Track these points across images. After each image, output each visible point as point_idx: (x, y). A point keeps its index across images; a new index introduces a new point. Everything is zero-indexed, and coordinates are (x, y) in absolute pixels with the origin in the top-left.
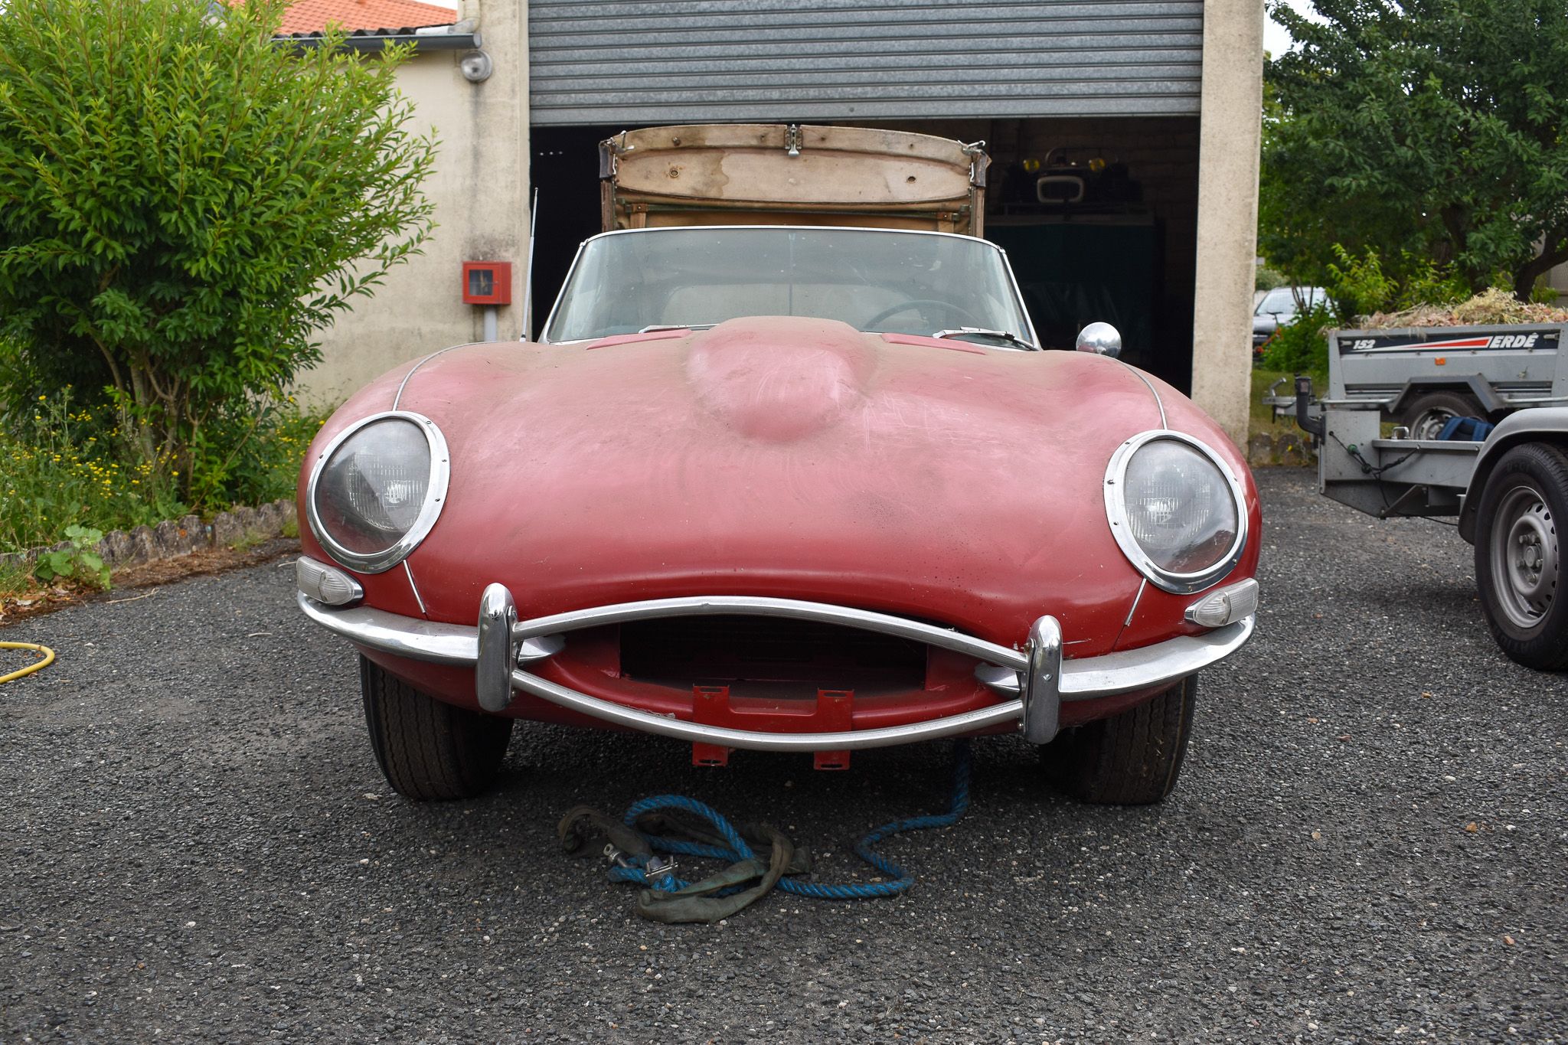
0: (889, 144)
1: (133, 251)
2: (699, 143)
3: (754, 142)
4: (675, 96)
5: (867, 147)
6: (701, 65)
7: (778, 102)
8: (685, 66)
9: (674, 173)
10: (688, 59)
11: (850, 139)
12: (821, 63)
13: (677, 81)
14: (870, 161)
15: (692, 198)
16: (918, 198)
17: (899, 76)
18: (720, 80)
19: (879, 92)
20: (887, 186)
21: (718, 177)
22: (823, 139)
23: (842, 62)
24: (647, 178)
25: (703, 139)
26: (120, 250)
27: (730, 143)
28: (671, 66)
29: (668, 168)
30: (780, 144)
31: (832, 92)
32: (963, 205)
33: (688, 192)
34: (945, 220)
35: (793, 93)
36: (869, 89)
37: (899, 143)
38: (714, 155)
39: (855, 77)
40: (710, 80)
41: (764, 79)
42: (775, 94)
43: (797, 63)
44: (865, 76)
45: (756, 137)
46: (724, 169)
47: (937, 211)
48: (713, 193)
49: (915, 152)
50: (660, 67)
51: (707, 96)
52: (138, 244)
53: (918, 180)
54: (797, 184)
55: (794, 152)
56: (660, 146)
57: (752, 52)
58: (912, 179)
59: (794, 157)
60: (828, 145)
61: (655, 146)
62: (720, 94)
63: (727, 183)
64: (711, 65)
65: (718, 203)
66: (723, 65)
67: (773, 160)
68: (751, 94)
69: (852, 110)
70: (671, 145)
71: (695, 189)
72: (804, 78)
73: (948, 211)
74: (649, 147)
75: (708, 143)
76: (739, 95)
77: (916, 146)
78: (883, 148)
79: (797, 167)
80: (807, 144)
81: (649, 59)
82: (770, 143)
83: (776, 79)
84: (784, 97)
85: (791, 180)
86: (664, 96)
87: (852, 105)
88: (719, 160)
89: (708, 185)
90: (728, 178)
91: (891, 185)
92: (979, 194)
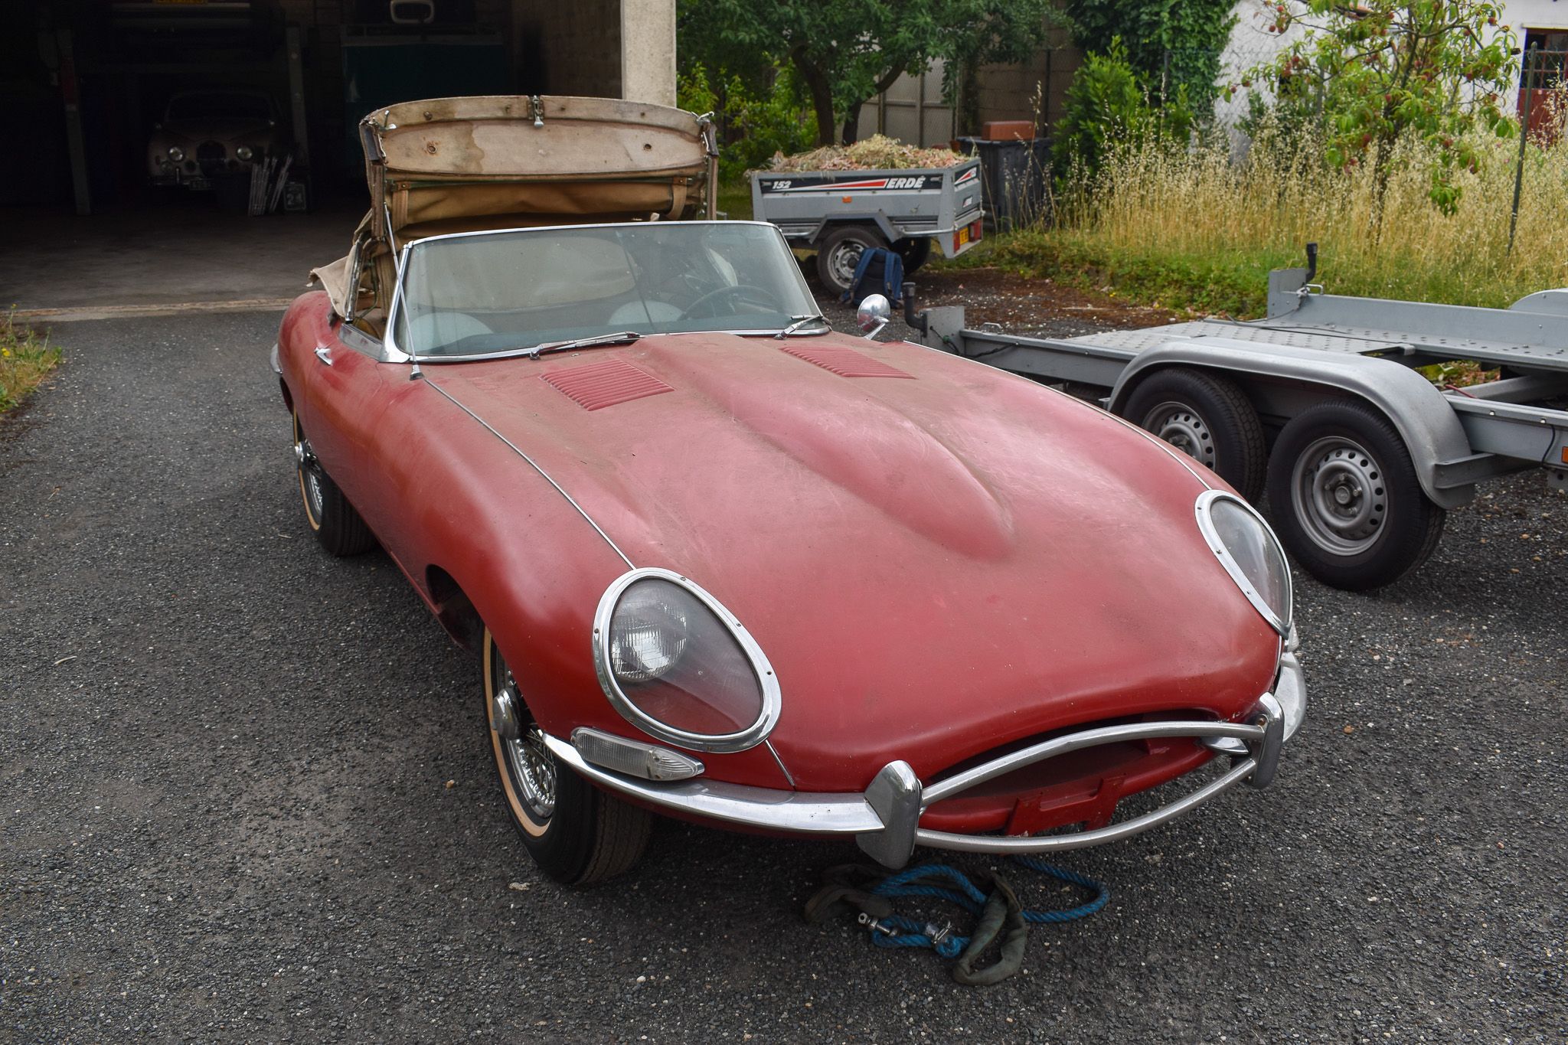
0: (622, 113)
2: (449, 116)
3: (500, 114)
5: (602, 116)
9: (431, 148)
11: (587, 109)
14: (607, 130)
15: (456, 175)
16: (657, 166)
20: (628, 155)
21: (473, 151)
22: (563, 109)
24: (408, 155)
25: (452, 113)
27: (478, 116)
29: (424, 144)
30: (524, 115)
32: (700, 171)
33: (450, 169)
34: (680, 184)
37: (631, 112)
38: (462, 128)
45: (501, 108)
46: (477, 142)
47: (674, 176)
48: (472, 168)
49: (646, 121)
53: (653, 148)
54: (547, 155)
55: (538, 122)
56: (413, 121)
58: (648, 147)
59: (539, 128)
60: (568, 114)
61: (409, 121)
63: (483, 157)
65: (481, 178)
67: (519, 131)
70: (423, 120)
71: (456, 165)
73: (683, 176)
74: (404, 123)
75: (457, 116)
77: (647, 114)
78: (618, 117)
79: (542, 137)
80: (548, 114)
82: (515, 114)
85: (541, 151)
88: (469, 133)
89: (468, 159)
90: (483, 152)
91: (631, 152)
92: (713, 161)
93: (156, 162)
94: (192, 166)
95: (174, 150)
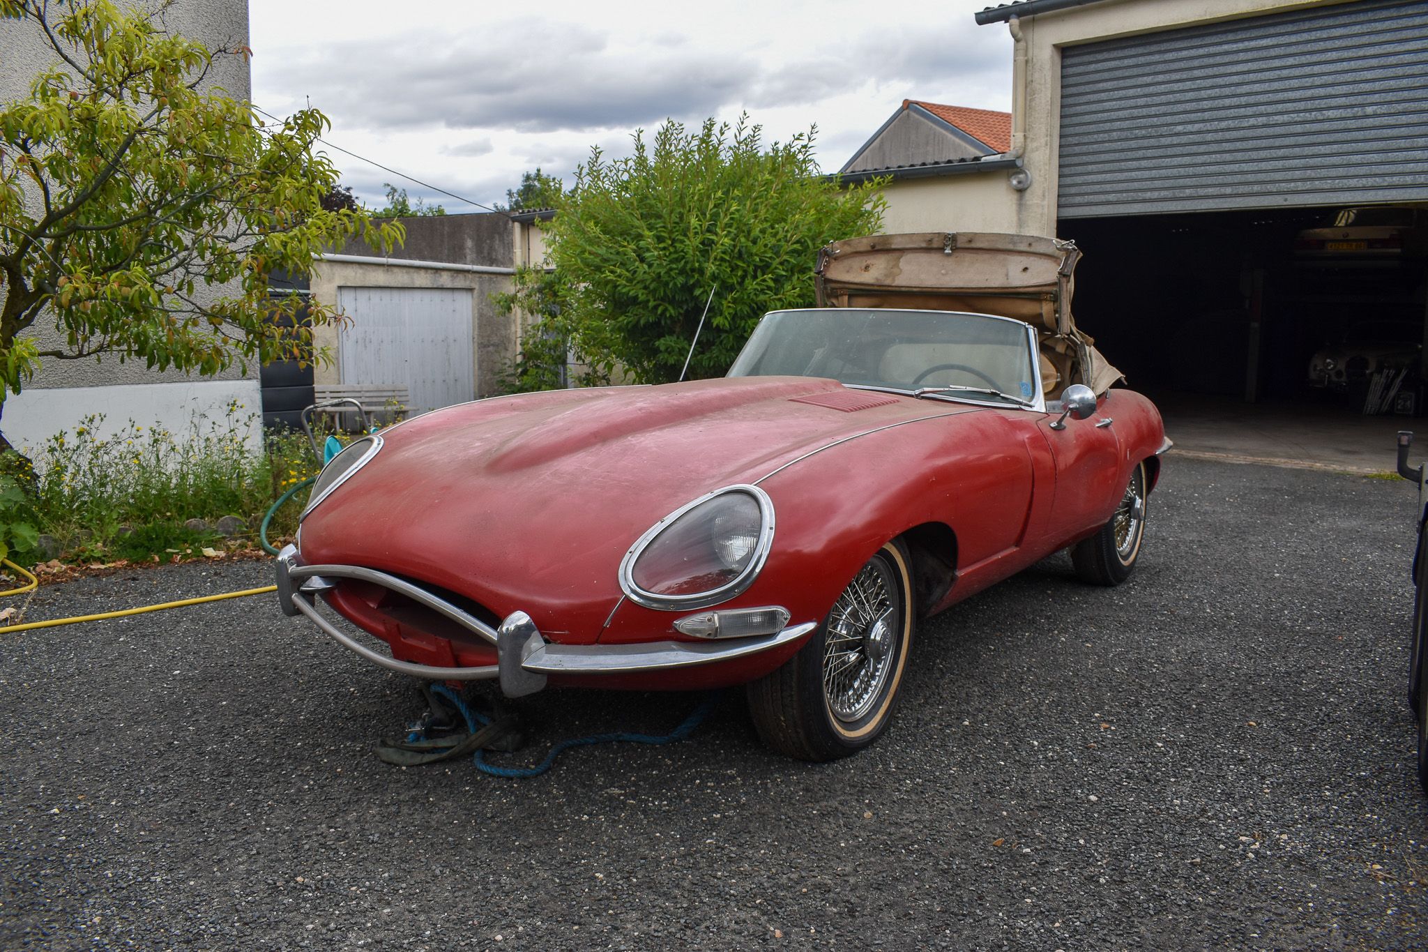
0: (1015, 244)
1: (682, 311)
2: (888, 247)
3: (924, 245)
4: (1155, 195)
5: (999, 246)
6: (1175, 172)
7: (1230, 196)
8: (1163, 172)
9: (867, 268)
10: (1166, 167)
12: (1263, 165)
13: (1158, 184)
14: (1001, 257)
15: (872, 285)
16: (1025, 284)
17: (1324, 172)
18: (1188, 181)
19: (1308, 185)
20: (1007, 275)
21: (896, 270)
22: (970, 241)
23: (1280, 164)
24: (848, 271)
25: (891, 244)
26: (672, 311)
27: (908, 246)
28: (1154, 173)
29: (864, 264)
30: (941, 246)
31: (1270, 187)
32: (1055, 289)
33: (871, 281)
34: (1046, 300)
35: (1242, 189)
36: (1299, 183)
37: (1021, 242)
38: (896, 255)
39: (1289, 175)
40: (1181, 182)
41: (1221, 179)
42: (1228, 190)
43: (1245, 167)
44: (1298, 174)
45: (926, 241)
46: (901, 264)
47: (1039, 293)
48: (888, 282)
49: (1032, 249)
50: (1147, 174)
51: (1178, 193)
52: (685, 307)
53: (1030, 270)
54: (946, 274)
55: (948, 251)
56: (862, 249)
57: (1212, 160)
58: (1025, 269)
59: (948, 255)
60: (973, 245)
61: (858, 250)
62: (1188, 192)
63: (899, 274)
64: (1182, 171)
65: (890, 289)
66: (1191, 171)
67: (935, 257)
68: (1210, 191)
69: (1286, 200)
70: (869, 249)
71: (877, 279)
72: (1251, 178)
73: (1047, 293)
74: (851, 250)
75: (893, 247)
76: (1201, 192)
77: (1034, 244)
78: (1011, 247)
79: (950, 262)
80: (959, 245)
81: (1138, 169)
82: (935, 246)
83: (1229, 179)
84: (1235, 192)
85: (943, 272)
86: (1148, 195)
87: (1286, 196)
88: (899, 258)
89: (886, 276)
90: (901, 271)
91: (1010, 274)
92: (1064, 280)
93: (1315, 370)
94: (1339, 374)
95: (1328, 360)
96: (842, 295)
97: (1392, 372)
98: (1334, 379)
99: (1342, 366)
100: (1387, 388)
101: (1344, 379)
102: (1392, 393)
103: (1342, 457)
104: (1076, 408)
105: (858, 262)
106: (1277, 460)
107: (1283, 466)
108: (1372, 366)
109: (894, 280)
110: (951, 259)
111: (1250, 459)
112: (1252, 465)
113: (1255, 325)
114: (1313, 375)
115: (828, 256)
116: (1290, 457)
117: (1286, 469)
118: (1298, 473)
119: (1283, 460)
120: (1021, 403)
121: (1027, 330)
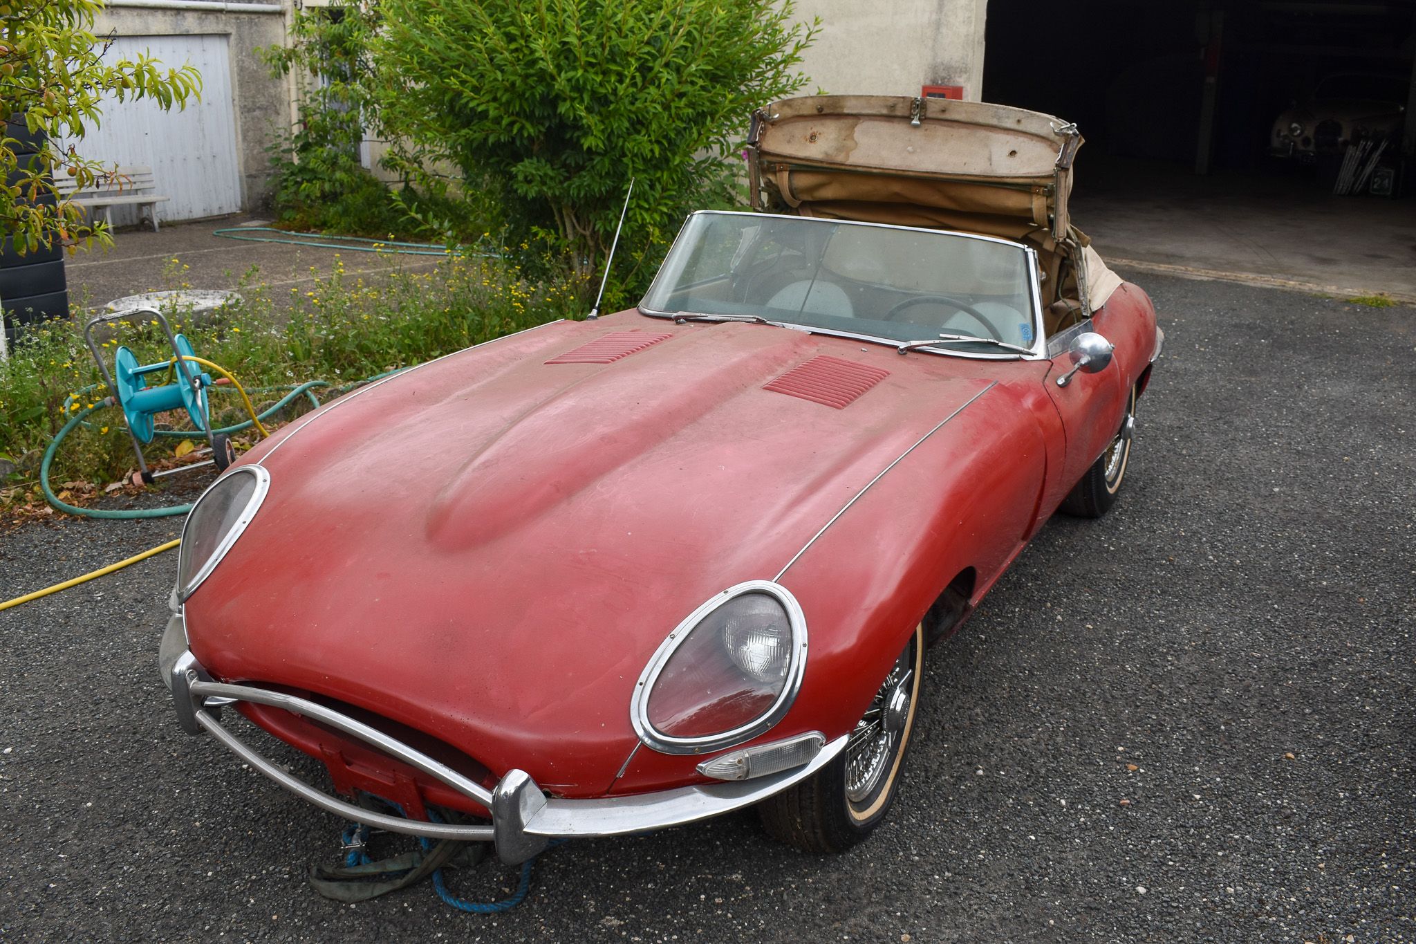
0: (999, 118)
1: (543, 130)
2: (839, 111)
3: (885, 111)
5: (981, 120)
9: (813, 138)
11: (966, 112)
14: (982, 133)
15: (822, 162)
16: (1013, 173)
20: (990, 159)
21: (849, 143)
22: (943, 111)
24: (789, 142)
25: (842, 107)
26: (531, 130)
27: (864, 112)
29: (808, 133)
30: (907, 114)
32: (1049, 183)
33: (820, 156)
34: (1038, 194)
37: (1008, 117)
38: (850, 121)
45: (887, 106)
46: (856, 135)
47: (1030, 185)
48: (840, 158)
49: (1020, 127)
52: (547, 124)
53: (1018, 155)
54: (914, 152)
55: (916, 122)
56: (805, 112)
58: (1013, 153)
59: (916, 126)
60: (947, 116)
61: (801, 113)
63: (854, 149)
65: (843, 167)
67: (898, 128)
70: (815, 112)
71: (826, 154)
73: (1039, 186)
74: (796, 113)
75: (846, 111)
77: (1023, 121)
78: (994, 122)
79: (918, 136)
80: (929, 114)
82: (898, 113)
85: (910, 148)
88: (853, 127)
89: (839, 150)
90: (857, 144)
91: (994, 158)
92: (1063, 174)
93: (1278, 135)
94: (1306, 141)
95: (1294, 125)
96: (781, 171)
97: (1370, 144)
98: (1301, 147)
99: (1310, 132)
100: (1363, 163)
101: (1311, 148)
102: (1369, 169)
103: (1317, 269)
104: (1089, 363)
105: (802, 130)
106: (1243, 275)
107: (1252, 284)
108: (1346, 135)
109: (848, 156)
110: (919, 133)
111: (1212, 275)
112: (1215, 282)
113: (1211, 80)
114: (1276, 142)
115: (764, 120)
116: (1259, 270)
117: (1254, 289)
118: (1269, 295)
119: (1251, 276)
120: (1021, 352)
121: (1026, 254)
